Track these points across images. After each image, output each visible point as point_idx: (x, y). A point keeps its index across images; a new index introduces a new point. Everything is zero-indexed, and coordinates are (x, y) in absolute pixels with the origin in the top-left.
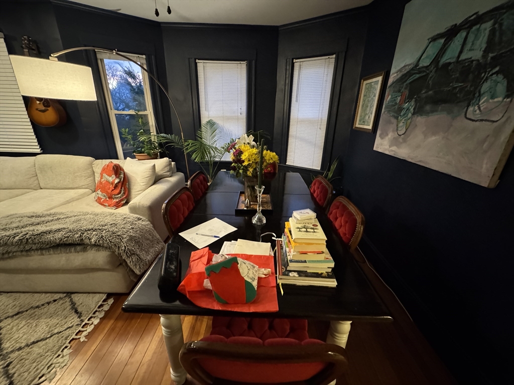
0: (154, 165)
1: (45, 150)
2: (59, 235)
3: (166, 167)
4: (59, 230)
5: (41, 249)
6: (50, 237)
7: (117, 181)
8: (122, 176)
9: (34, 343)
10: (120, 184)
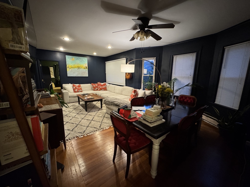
0: (145, 92)
1: (126, 85)
2: (116, 103)
3: (150, 93)
4: (117, 102)
5: (113, 105)
6: (115, 103)
7: (134, 94)
8: (136, 93)
9: (106, 123)
10: (135, 96)
